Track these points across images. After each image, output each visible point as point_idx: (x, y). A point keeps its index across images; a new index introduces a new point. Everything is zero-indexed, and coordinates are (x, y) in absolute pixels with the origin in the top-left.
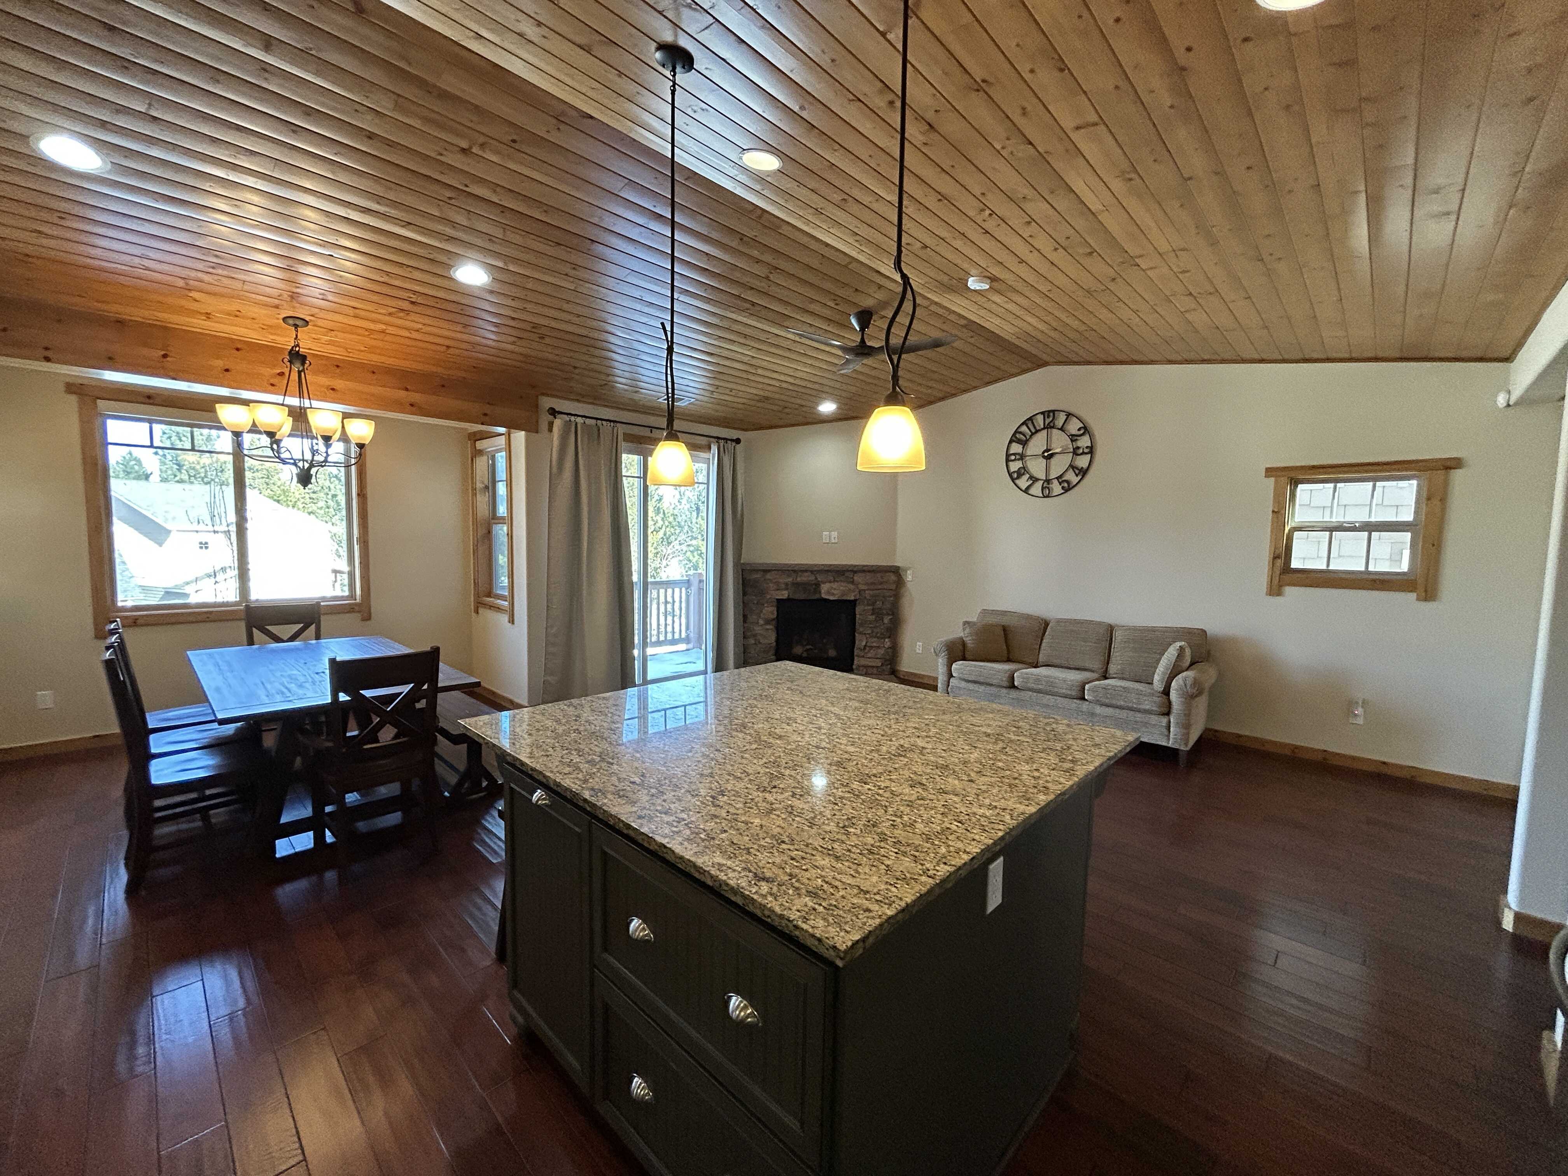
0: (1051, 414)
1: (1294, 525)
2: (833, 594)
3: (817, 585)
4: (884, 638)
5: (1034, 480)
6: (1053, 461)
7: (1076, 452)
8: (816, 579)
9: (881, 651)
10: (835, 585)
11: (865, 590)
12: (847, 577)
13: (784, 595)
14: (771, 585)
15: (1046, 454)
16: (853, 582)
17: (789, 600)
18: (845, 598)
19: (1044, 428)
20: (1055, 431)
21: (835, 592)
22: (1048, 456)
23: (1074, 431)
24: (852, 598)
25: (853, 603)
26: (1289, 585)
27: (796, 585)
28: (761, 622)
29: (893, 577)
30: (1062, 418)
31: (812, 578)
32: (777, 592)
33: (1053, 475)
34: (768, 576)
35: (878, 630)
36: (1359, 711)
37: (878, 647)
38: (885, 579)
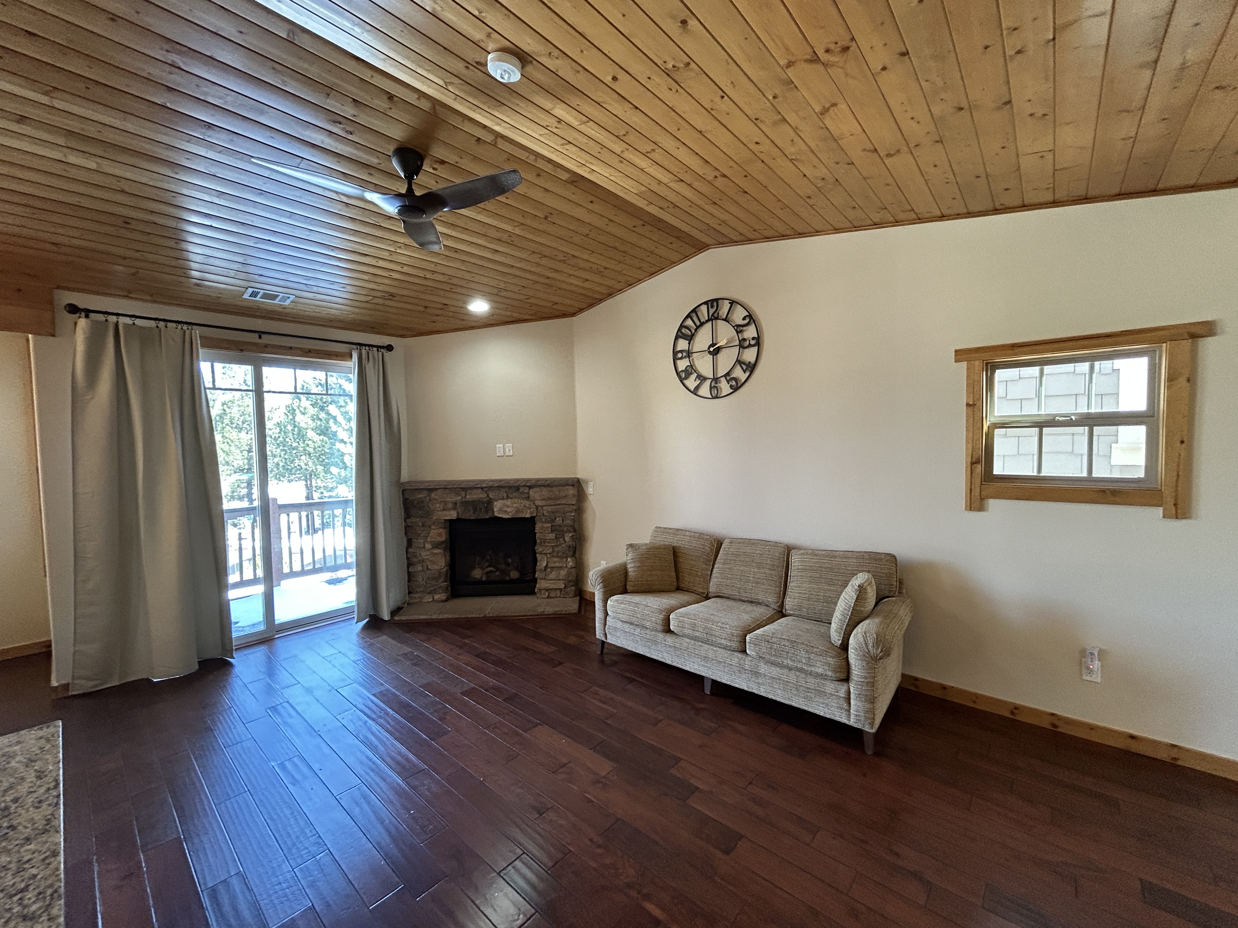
0: (715, 304)
1: (993, 420)
2: (506, 512)
3: (489, 503)
4: (566, 558)
5: (702, 378)
6: (721, 356)
7: (742, 345)
8: (488, 496)
9: (563, 573)
10: (509, 502)
11: (542, 507)
12: (523, 493)
14: (438, 505)
15: (712, 349)
16: (528, 498)
17: (458, 520)
18: (520, 515)
19: (707, 321)
20: (720, 322)
21: (509, 510)
22: (714, 350)
23: (740, 322)
24: (528, 516)
25: (532, 520)
26: (992, 498)
27: (465, 504)
28: (428, 546)
29: (571, 491)
30: (726, 306)
31: (483, 496)
32: (445, 512)
33: (721, 372)
34: (433, 495)
35: (559, 548)
36: (1096, 665)
37: (561, 567)
38: (563, 494)
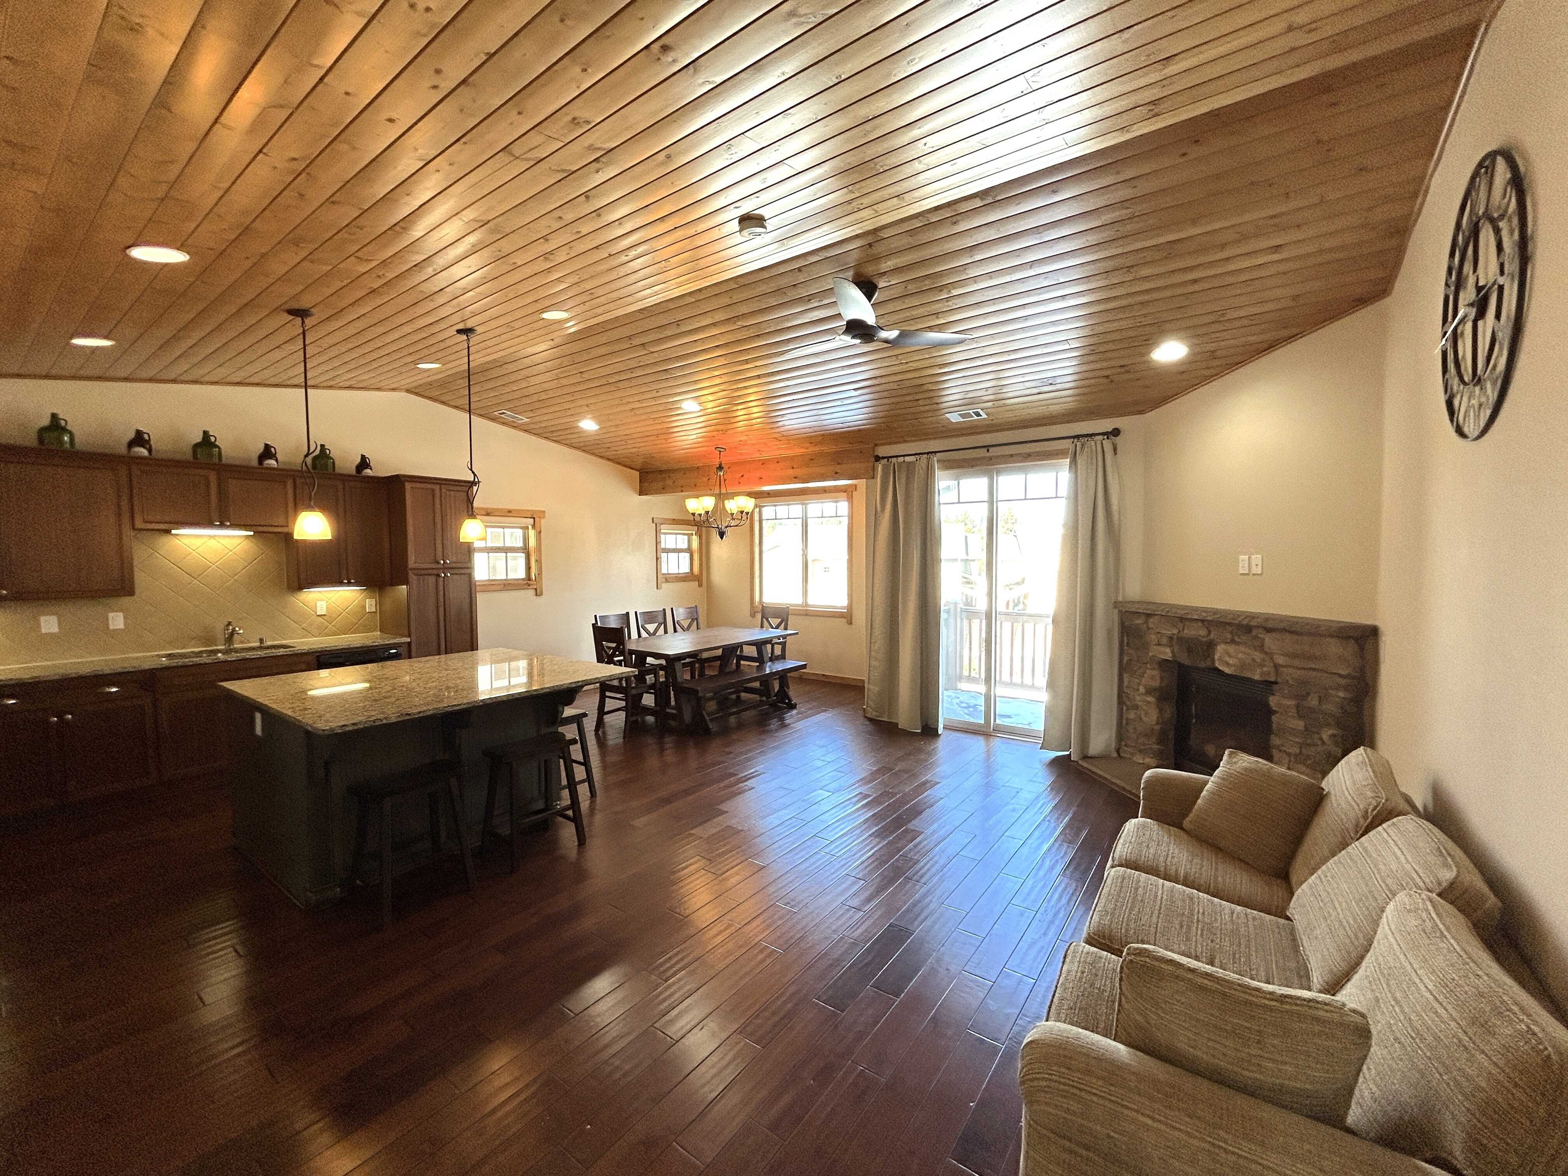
3: (1211, 646)
8: (1208, 634)
10: (1235, 650)
11: (1284, 667)
12: (1255, 638)
13: (1166, 653)
14: (1154, 637)
16: (1261, 648)
17: (1175, 663)
21: (1235, 661)
24: (1263, 677)
25: (1269, 685)
27: (1182, 640)
28: (1142, 689)
31: (1203, 632)
32: (1161, 649)
34: (1150, 622)
